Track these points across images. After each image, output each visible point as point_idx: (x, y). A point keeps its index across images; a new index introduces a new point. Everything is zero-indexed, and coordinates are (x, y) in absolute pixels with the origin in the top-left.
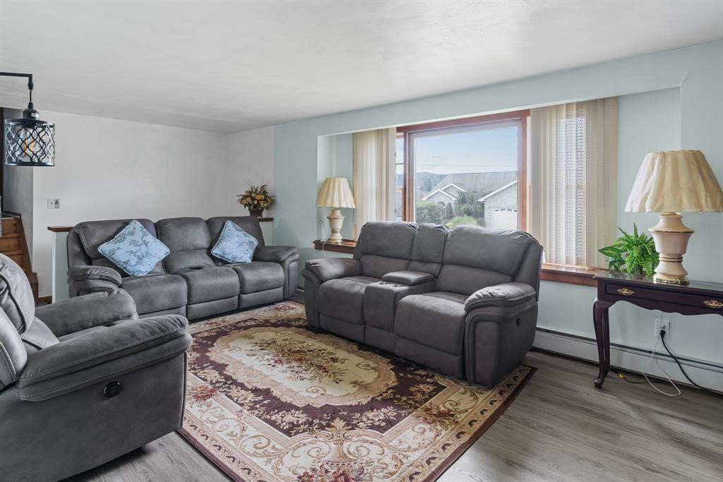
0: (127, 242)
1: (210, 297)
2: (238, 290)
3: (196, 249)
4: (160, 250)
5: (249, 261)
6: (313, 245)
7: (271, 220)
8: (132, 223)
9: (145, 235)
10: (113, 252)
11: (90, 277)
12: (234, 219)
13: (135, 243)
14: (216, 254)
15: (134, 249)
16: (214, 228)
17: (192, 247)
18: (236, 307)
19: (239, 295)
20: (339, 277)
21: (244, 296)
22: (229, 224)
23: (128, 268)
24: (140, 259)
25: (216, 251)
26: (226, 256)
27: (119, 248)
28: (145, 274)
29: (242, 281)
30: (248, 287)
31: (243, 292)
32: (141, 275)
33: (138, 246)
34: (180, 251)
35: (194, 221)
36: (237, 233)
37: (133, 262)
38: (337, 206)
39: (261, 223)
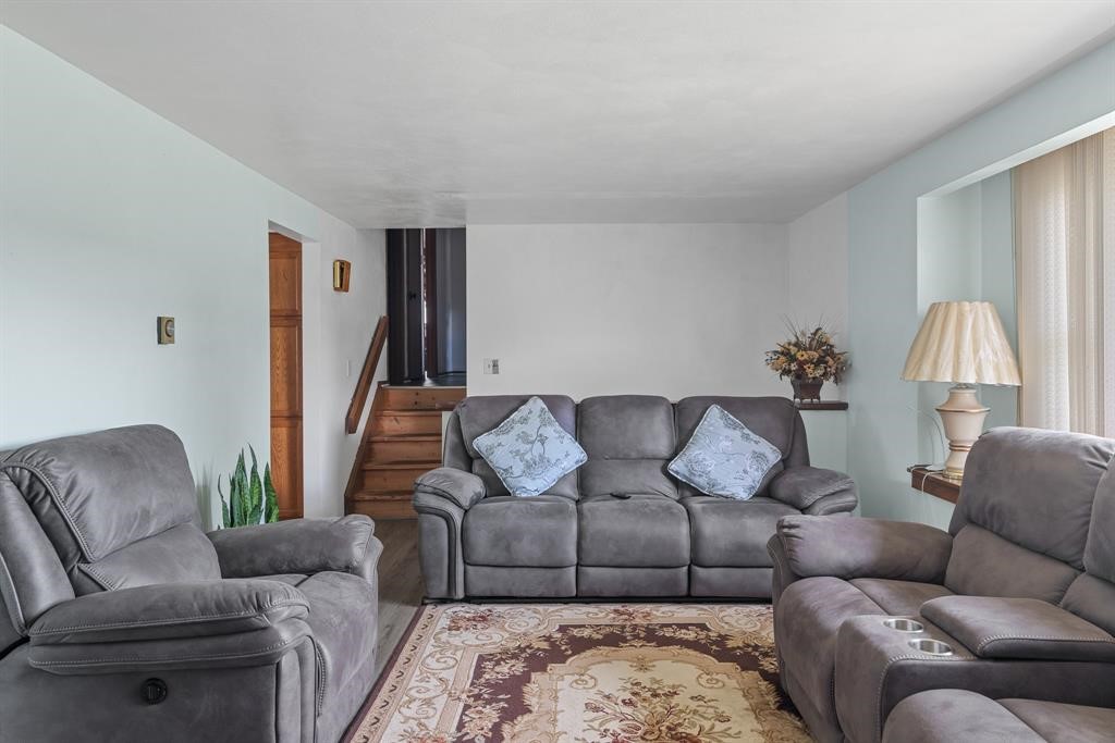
0: (513, 434)
1: (620, 560)
2: (686, 555)
3: (643, 458)
4: (566, 454)
5: (743, 495)
6: (909, 477)
7: (842, 406)
8: (531, 401)
9: (544, 424)
10: (491, 449)
11: (420, 488)
12: (727, 403)
13: (524, 438)
14: (677, 473)
15: (523, 447)
16: (685, 417)
17: (634, 455)
18: (683, 590)
19: (689, 566)
20: (848, 575)
21: (700, 572)
22: (714, 412)
23: (509, 479)
24: (529, 466)
25: (676, 466)
26: (697, 479)
27: (500, 445)
28: (535, 494)
29: (695, 537)
30: (708, 553)
31: (695, 561)
32: (524, 495)
33: (528, 443)
34: (612, 458)
35: (647, 403)
36: (730, 432)
37: (517, 471)
38: (972, 380)
39: (804, 414)
